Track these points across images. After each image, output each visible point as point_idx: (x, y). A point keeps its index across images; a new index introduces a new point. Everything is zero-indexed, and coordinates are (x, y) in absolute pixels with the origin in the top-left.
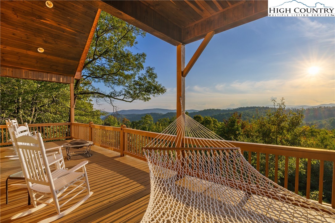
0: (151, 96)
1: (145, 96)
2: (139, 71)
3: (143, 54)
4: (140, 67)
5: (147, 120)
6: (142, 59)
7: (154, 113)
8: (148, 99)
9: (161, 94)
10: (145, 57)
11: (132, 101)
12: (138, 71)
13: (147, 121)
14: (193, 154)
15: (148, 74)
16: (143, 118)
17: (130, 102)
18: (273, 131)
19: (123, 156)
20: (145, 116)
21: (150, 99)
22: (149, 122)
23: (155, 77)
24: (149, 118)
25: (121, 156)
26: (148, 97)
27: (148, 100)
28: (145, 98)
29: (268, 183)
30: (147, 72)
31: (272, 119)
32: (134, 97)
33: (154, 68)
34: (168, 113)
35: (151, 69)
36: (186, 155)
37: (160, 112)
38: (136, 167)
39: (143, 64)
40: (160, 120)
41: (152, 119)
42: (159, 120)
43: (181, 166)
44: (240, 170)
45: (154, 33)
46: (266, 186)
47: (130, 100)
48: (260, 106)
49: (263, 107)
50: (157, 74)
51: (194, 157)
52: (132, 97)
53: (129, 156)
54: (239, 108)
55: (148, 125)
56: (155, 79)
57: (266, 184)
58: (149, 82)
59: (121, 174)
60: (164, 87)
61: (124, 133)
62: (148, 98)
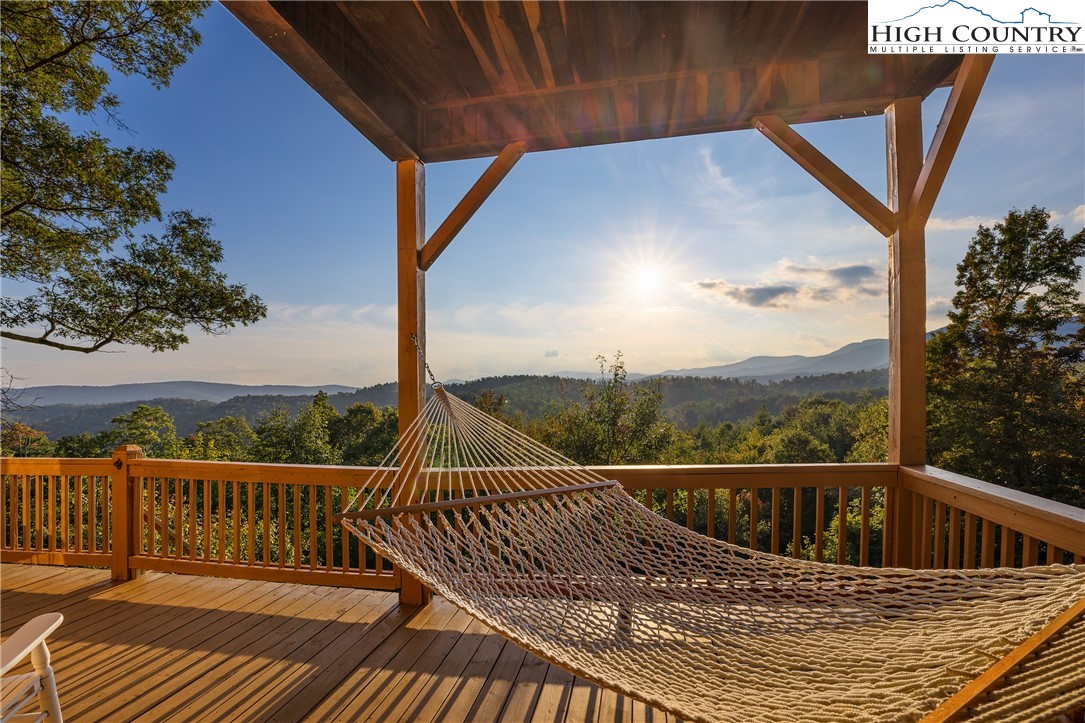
0: (192, 329)
1: (162, 331)
2: (133, 224)
3: (156, 157)
4: (141, 205)
5: (146, 427)
6: (150, 176)
7: (172, 400)
8: (175, 341)
9: (238, 324)
10: (170, 171)
11: (95, 348)
12: (127, 221)
13: (142, 434)
14: (509, 514)
15: (178, 240)
16: (121, 421)
17: (87, 351)
18: (600, 438)
19: (130, 577)
20: (135, 413)
21: (184, 340)
22: (154, 435)
23: (211, 257)
24: (156, 419)
25: (116, 581)
26: (176, 331)
27: (174, 347)
28: (159, 338)
29: (726, 551)
30: (176, 231)
31: (597, 406)
32: (107, 329)
33: (210, 220)
34: (236, 399)
35: (196, 221)
36: (490, 519)
37: (198, 396)
38: (224, 609)
39: (159, 197)
40: (209, 425)
41: (170, 425)
42: (201, 427)
43: (492, 557)
44: (644, 536)
45: (343, 100)
46: (725, 560)
47: (88, 341)
48: (537, 375)
49: (546, 377)
50: (223, 245)
51: (515, 522)
52: (95, 332)
53: (159, 575)
54: (483, 379)
55: (147, 447)
56: (213, 264)
57: (724, 555)
58: (184, 275)
59: (172, 647)
60: (257, 297)
61: (131, 480)
62: (174, 338)
